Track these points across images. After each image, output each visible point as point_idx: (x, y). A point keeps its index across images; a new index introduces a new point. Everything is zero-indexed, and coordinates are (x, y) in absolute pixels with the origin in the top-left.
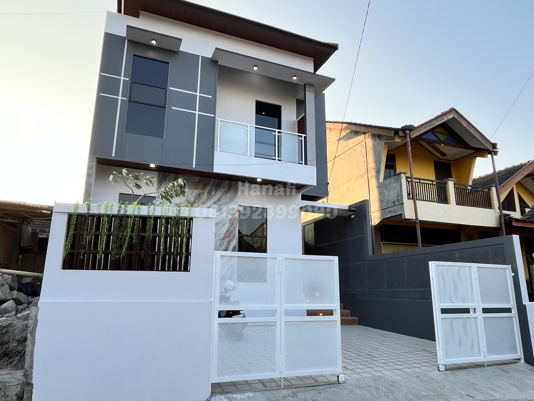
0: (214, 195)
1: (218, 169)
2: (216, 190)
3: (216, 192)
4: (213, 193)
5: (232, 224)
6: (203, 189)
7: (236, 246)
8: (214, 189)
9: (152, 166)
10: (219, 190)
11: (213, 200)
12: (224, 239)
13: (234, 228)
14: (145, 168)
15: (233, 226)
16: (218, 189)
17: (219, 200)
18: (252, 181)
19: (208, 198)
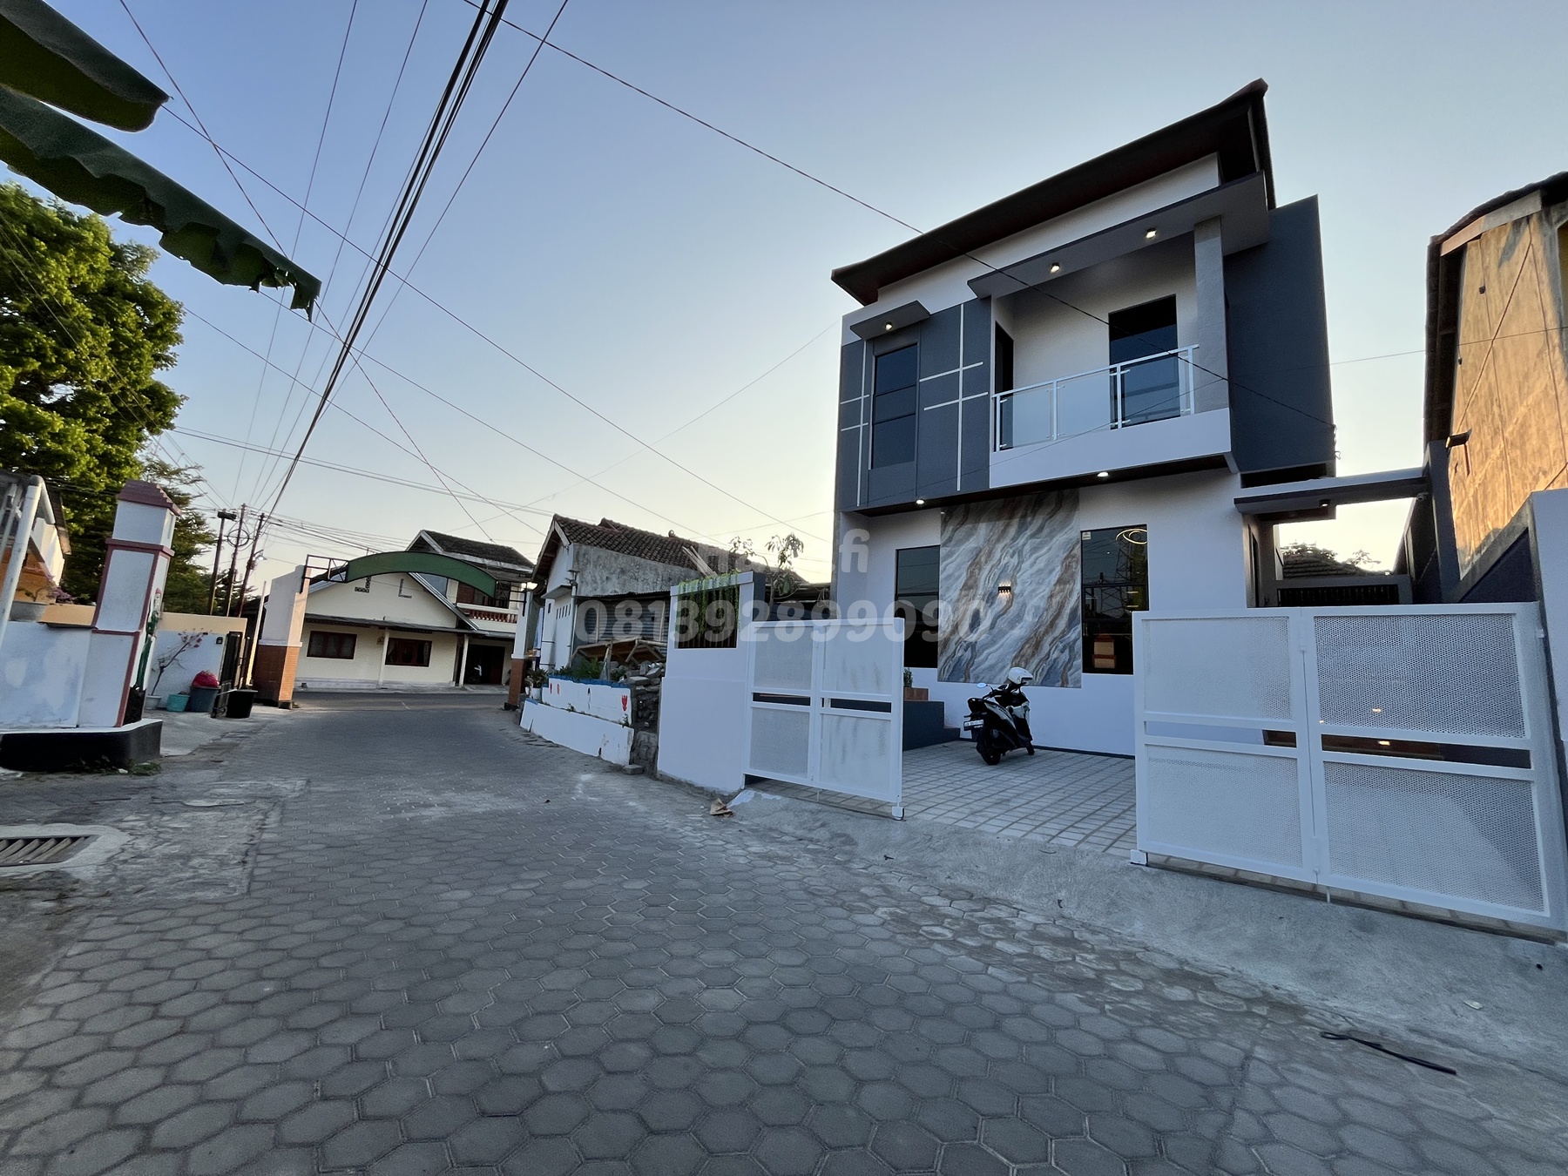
0: (1030, 523)
1: (996, 482)
2: (1034, 513)
3: (1033, 519)
4: (1029, 519)
5: (1068, 567)
6: (1011, 517)
7: (1078, 607)
8: (1029, 512)
9: (920, 502)
10: (1041, 510)
11: (1028, 533)
12: (1051, 597)
13: (1073, 575)
14: (913, 507)
15: (1070, 572)
16: (1038, 510)
17: (1041, 529)
18: (1090, 480)
19: (1020, 532)
